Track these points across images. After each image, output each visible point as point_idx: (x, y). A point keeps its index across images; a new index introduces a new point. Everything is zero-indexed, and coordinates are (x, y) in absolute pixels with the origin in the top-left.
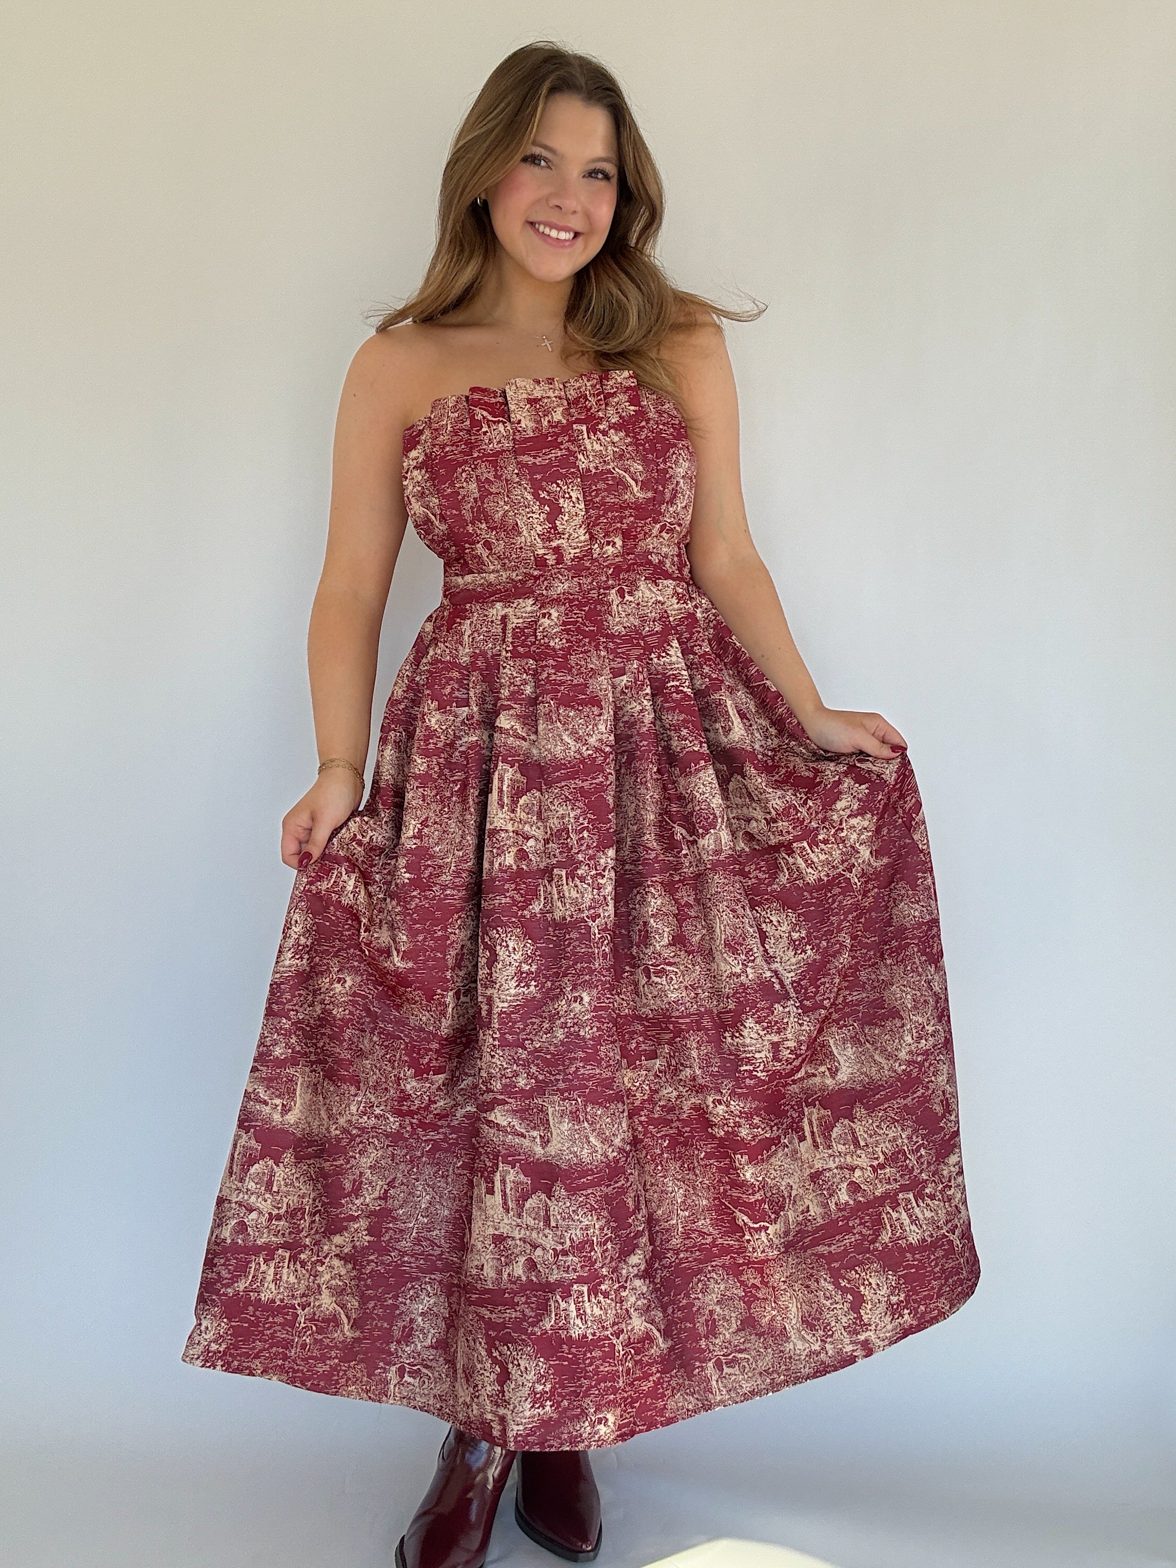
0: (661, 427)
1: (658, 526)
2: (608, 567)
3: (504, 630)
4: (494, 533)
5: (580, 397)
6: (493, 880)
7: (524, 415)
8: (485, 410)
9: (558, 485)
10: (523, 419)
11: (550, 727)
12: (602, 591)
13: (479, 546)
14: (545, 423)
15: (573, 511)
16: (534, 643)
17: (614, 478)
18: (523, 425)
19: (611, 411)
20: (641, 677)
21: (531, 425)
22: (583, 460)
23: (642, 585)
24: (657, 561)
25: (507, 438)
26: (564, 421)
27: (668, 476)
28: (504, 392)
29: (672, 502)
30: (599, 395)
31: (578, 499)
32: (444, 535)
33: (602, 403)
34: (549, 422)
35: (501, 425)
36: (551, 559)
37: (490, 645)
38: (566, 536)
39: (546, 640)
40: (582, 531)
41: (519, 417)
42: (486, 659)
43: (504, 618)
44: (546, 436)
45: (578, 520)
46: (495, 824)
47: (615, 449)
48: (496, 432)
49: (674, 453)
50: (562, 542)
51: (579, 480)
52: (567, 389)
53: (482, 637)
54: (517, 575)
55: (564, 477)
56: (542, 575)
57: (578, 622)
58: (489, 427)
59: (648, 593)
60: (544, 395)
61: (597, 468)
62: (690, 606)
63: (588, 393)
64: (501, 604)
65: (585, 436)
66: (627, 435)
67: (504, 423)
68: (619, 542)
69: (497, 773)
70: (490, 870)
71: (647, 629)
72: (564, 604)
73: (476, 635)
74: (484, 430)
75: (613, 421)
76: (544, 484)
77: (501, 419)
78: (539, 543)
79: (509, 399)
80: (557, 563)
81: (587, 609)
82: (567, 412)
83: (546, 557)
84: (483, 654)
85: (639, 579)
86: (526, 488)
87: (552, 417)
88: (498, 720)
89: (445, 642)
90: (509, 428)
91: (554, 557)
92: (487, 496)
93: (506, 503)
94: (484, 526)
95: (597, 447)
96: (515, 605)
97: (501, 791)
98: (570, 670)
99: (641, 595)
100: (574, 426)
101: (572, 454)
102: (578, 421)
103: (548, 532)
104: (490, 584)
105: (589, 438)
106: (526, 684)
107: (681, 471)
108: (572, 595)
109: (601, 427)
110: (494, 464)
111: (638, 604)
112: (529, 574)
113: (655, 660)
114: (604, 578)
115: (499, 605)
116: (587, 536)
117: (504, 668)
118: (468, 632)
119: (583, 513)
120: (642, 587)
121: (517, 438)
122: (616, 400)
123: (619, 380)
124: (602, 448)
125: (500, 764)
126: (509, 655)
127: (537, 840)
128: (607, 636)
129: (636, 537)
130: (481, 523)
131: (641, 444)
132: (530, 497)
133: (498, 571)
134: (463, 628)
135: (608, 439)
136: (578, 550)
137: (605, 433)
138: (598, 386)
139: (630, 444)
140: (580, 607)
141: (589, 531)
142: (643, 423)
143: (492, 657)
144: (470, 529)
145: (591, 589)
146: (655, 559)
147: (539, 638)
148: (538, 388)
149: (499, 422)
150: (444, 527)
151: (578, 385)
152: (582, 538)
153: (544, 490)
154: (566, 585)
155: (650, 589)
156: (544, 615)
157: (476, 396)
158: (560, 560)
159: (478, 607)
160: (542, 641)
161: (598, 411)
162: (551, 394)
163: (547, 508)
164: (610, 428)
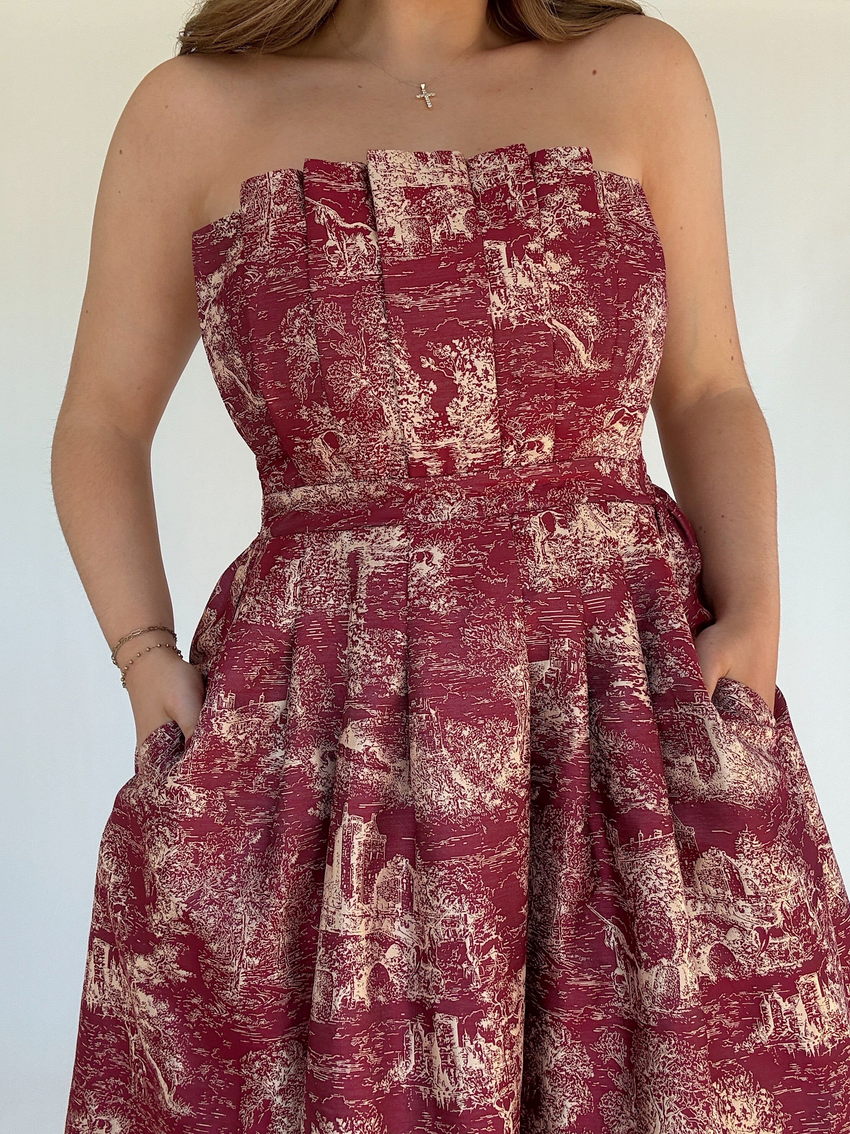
0: (627, 247)
1: (611, 414)
2: (528, 481)
3: (354, 577)
4: (342, 422)
5: (496, 190)
6: (331, 1029)
7: (400, 218)
8: (333, 207)
9: (454, 347)
10: (397, 226)
11: (429, 756)
12: (516, 518)
13: (318, 441)
14: (436, 237)
15: (477, 392)
16: (402, 604)
17: (549, 337)
18: (398, 238)
19: (548, 217)
20: (574, 667)
21: (412, 238)
22: (499, 304)
23: (584, 511)
24: (608, 471)
25: (369, 259)
26: (469, 235)
27: (633, 332)
28: (365, 172)
29: (633, 375)
30: (528, 187)
31: (486, 372)
32: (261, 415)
33: (534, 202)
34: (443, 234)
35: (360, 237)
36: (434, 467)
37: (331, 602)
38: (463, 432)
39: (424, 601)
40: (490, 425)
41: (391, 223)
42: (323, 623)
43: (354, 558)
44: (438, 260)
45: (486, 406)
46: (337, 926)
47: (554, 287)
48: (351, 249)
49: (645, 293)
50: (456, 442)
51: (490, 340)
52: (473, 173)
53: (318, 588)
54: (377, 489)
55: (462, 333)
56: (418, 491)
57: (476, 569)
58: (340, 240)
59: (592, 525)
60: (435, 183)
61: (521, 318)
62: (659, 546)
63: (510, 183)
64: (350, 533)
65: (504, 262)
66: (574, 263)
67: (366, 233)
68: (548, 443)
69: (340, 831)
70: (326, 1009)
71: (590, 584)
72: (454, 538)
73: (308, 584)
74: (330, 243)
75: (552, 236)
76: (430, 344)
77: (360, 225)
78: (416, 442)
79: (374, 187)
80: (445, 473)
81: (492, 546)
82: (473, 219)
83: (427, 463)
84: (320, 616)
85: (578, 501)
86: (398, 352)
87: (449, 227)
88: (344, 736)
89: (257, 594)
90: (374, 243)
91: (439, 464)
92: (332, 361)
93: (364, 375)
94: (326, 410)
95: (524, 282)
96: (372, 537)
97: (347, 865)
98: (463, 653)
99: (581, 527)
100: (486, 243)
101: (482, 294)
102: (494, 235)
103: (432, 425)
104: (333, 503)
105: (510, 265)
106: (392, 673)
107: (652, 323)
108: (466, 524)
109: (532, 246)
110: (346, 305)
111: (576, 542)
112: (397, 488)
113: (598, 638)
114: (520, 498)
115: (345, 536)
116: (497, 434)
117: (355, 643)
118: (296, 578)
119: (494, 396)
120: (582, 515)
121: (387, 261)
122: (557, 198)
123: (563, 164)
124: (532, 284)
125: (347, 816)
126: (362, 621)
127: (402, 946)
128: (524, 594)
129: (576, 434)
130: (323, 406)
131: (597, 279)
132: (404, 366)
133: (345, 481)
134: (288, 571)
135: (543, 269)
136: (479, 455)
137: (538, 258)
138: (527, 173)
139: (578, 278)
140: (480, 544)
141: (501, 426)
142: (603, 243)
143: (335, 621)
144: (304, 413)
145: (498, 515)
146: (605, 468)
147: (411, 596)
148: (424, 169)
149: (356, 231)
150: (259, 402)
151: (491, 167)
152: (489, 436)
153: (429, 354)
154: (457, 507)
155: (595, 518)
156: (420, 557)
157: (316, 178)
158: (448, 468)
159: (313, 539)
160: (417, 602)
161: (527, 218)
162: (445, 181)
163: (432, 386)
164: (546, 248)
